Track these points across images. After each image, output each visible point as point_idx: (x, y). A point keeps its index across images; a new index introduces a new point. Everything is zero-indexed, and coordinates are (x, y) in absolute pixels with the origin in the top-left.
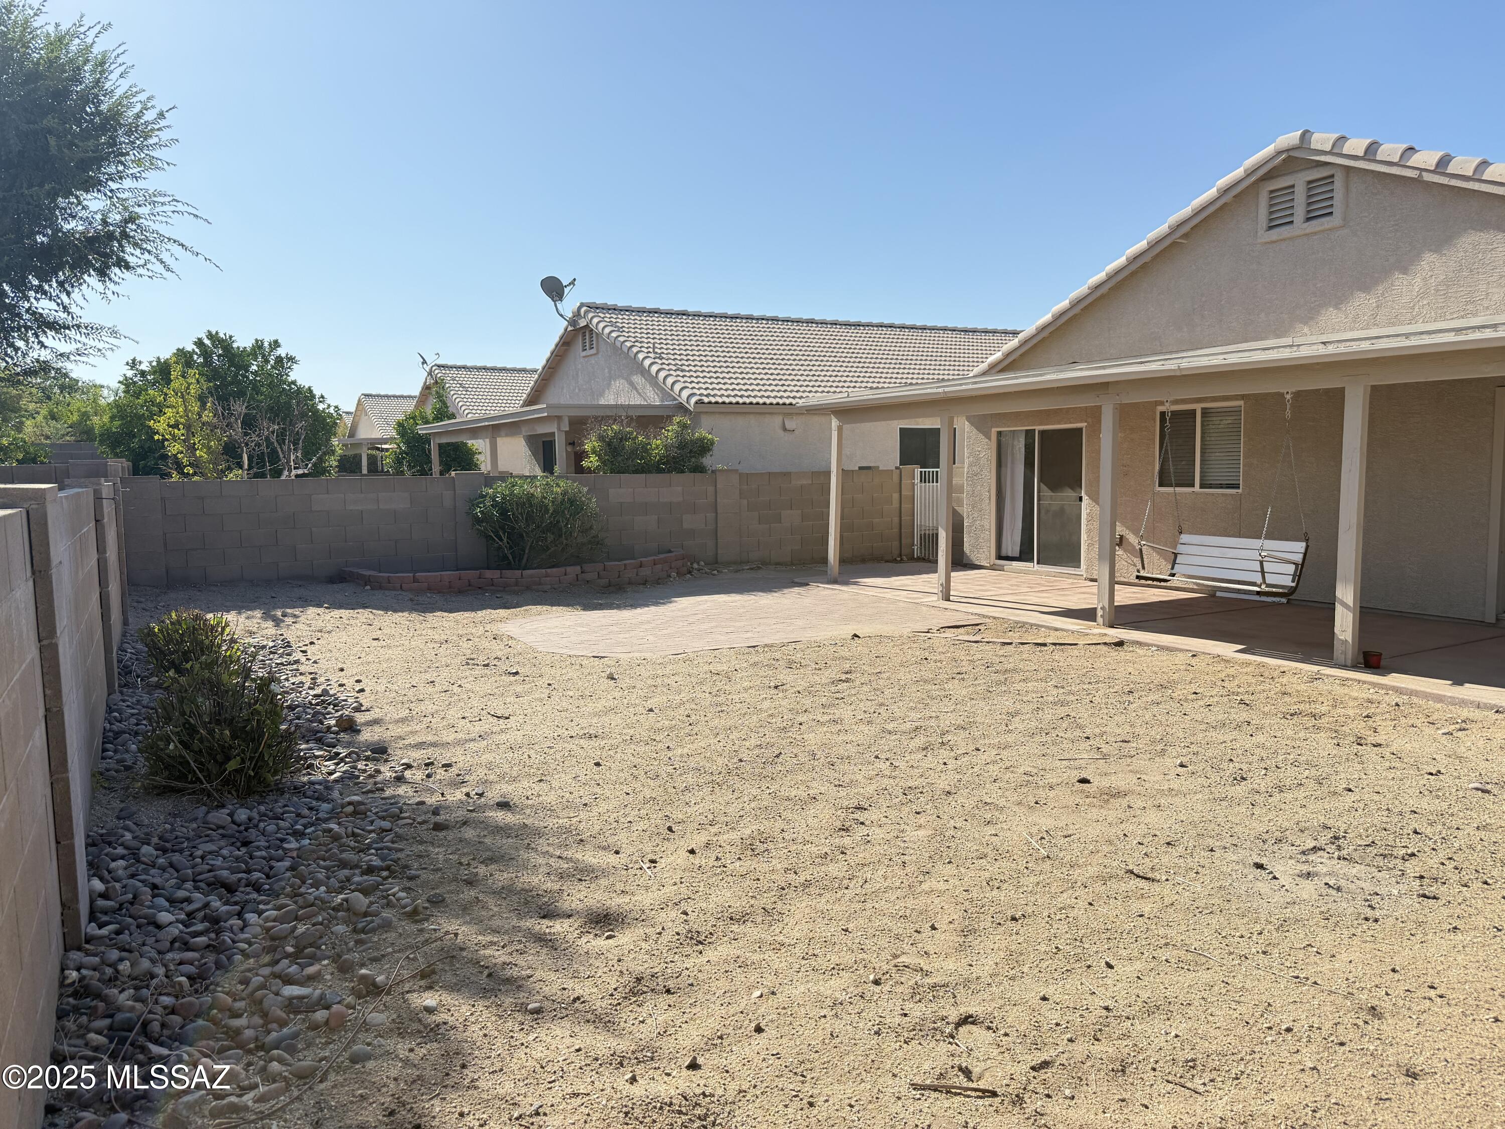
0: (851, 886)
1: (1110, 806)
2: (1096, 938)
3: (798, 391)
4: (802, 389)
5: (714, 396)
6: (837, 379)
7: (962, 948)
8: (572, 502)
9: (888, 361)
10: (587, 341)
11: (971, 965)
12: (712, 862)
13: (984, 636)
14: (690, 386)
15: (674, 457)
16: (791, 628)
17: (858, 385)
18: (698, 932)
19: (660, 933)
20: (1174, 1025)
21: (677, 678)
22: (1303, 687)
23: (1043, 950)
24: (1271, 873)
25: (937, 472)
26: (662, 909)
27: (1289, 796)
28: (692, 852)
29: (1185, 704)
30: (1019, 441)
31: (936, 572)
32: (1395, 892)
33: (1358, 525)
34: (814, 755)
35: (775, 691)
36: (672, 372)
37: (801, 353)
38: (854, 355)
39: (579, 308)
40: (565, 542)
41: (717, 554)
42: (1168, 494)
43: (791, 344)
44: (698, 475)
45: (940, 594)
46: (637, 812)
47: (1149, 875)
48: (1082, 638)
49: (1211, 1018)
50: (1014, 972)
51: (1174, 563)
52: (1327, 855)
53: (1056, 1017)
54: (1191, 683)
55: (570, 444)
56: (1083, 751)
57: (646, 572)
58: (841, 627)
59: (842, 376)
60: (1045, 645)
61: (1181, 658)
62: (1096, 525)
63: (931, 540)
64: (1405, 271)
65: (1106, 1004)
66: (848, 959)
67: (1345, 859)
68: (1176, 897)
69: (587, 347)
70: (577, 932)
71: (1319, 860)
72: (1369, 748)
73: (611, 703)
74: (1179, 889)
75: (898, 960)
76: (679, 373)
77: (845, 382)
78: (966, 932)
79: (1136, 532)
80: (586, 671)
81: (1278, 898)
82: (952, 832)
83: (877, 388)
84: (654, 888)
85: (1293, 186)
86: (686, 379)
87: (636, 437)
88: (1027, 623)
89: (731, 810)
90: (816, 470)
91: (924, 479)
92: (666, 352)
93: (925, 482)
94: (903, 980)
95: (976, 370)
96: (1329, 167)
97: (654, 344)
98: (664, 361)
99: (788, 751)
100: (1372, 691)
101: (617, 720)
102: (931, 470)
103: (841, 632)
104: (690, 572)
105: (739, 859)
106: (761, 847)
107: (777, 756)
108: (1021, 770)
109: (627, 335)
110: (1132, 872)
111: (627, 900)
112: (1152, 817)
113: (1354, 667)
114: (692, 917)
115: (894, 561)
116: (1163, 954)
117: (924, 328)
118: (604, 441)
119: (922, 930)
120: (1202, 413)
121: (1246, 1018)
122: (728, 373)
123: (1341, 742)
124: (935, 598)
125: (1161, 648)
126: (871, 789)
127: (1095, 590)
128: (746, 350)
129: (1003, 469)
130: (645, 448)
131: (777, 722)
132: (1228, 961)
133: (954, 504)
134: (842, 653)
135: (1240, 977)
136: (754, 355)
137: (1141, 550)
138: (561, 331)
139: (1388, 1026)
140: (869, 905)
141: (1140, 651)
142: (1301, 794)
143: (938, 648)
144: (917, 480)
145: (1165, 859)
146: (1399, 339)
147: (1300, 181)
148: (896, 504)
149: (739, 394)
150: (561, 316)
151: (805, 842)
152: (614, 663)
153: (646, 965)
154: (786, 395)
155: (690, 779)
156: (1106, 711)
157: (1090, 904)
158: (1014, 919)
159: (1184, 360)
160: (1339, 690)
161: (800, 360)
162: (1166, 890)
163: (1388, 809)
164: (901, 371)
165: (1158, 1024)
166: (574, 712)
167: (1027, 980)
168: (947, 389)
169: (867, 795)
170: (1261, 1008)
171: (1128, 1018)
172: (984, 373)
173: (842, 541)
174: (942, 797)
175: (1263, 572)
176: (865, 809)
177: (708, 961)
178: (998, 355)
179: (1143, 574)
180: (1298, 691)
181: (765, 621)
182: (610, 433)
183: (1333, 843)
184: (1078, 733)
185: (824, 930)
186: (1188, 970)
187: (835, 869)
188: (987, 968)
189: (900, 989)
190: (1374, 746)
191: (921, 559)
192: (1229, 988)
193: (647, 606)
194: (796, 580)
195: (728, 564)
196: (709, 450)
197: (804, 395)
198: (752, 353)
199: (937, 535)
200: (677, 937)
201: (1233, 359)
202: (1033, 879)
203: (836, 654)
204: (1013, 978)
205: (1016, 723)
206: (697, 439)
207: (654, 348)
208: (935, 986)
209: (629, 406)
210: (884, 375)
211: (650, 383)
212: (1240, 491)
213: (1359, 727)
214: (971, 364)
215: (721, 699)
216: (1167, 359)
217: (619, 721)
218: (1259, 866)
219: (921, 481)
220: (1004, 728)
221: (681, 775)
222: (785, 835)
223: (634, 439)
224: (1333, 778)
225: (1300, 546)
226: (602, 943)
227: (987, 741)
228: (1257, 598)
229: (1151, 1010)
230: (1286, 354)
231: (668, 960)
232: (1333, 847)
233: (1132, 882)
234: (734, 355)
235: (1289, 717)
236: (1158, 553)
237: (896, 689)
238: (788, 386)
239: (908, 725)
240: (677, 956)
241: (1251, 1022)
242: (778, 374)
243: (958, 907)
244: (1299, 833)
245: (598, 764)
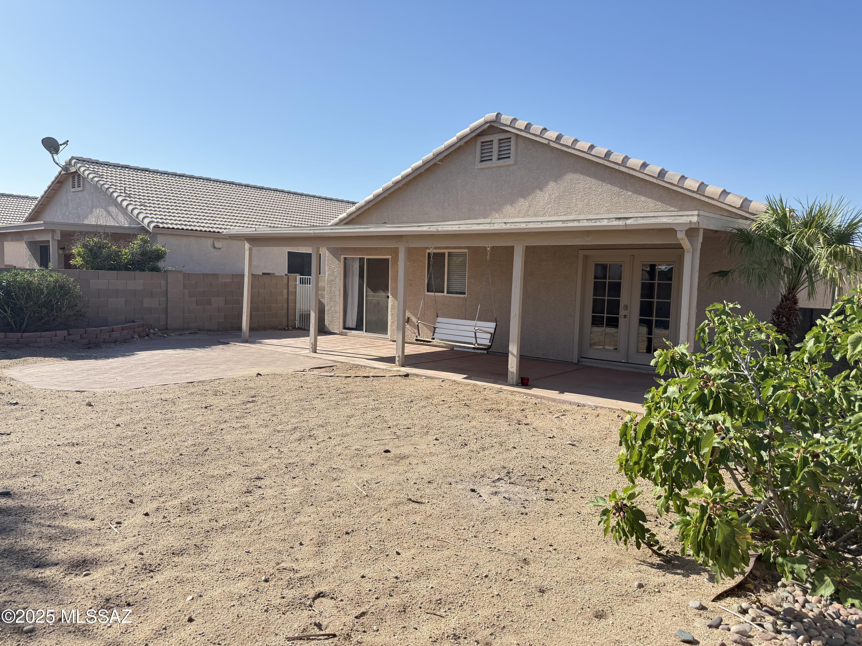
0: (252, 525)
1: (400, 464)
2: (391, 538)
3: (223, 225)
4: (226, 224)
5: (167, 223)
6: (249, 219)
7: (317, 554)
8: (62, 287)
9: (281, 212)
10: (76, 181)
11: (322, 563)
12: (160, 520)
13: (335, 372)
14: (150, 216)
15: (138, 261)
16: (217, 370)
17: (262, 224)
18: (150, 565)
19: (123, 568)
20: (431, 582)
21: (137, 404)
22: (494, 396)
23: (363, 549)
24: (479, 493)
25: (310, 278)
26: (125, 552)
27: (487, 452)
28: (147, 514)
29: (438, 407)
30: (356, 263)
31: (308, 336)
32: (535, 498)
33: (519, 314)
34: (230, 448)
35: (205, 410)
36: (137, 207)
37: (225, 202)
38: (260, 206)
39: (70, 160)
40: (56, 314)
41: (167, 324)
42: (432, 296)
43: (219, 195)
44: (155, 273)
45: (311, 349)
46: (107, 492)
47: (419, 501)
48: (388, 373)
49: (449, 575)
50: (347, 564)
51: (434, 333)
52: (504, 482)
53: (369, 586)
54: (441, 395)
55: (61, 249)
56: (387, 435)
57: (115, 335)
58: (249, 369)
59: (252, 218)
60: (368, 377)
61: (437, 382)
62: (396, 311)
63: (306, 317)
64: (541, 190)
65: (396, 575)
66: (249, 569)
67: (512, 483)
68: (433, 511)
69: (76, 186)
70: (62, 574)
71: (501, 485)
72: (523, 426)
73: (89, 422)
74: (434, 506)
75: (280, 566)
76: (142, 207)
77: (254, 221)
78: (319, 545)
79: (416, 316)
80: (70, 401)
81: (482, 507)
82: (314, 487)
83: (274, 227)
84: (120, 540)
85: (492, 141)
86: (147, 211)
87: (111, 247)
88: (359, 365)
89: (173, 486)
90: (235, 273)
91: (302, 282)
92: (133, 193)
93: (303, 284)
94: (282, 577)
95: (332, 222)
96: (509, 133)
97: (125, 187)
98: (132, 199)
99: (213, 447)
100: (525, 397)
101: (94, 432)
102: (306, 277)
103: (250, 372)
104: (148, 335)
105: (179, 516)
106: (194, 508)
107: (206, 451)
108: (354, 448)
109: (105, 180)
110: (410, 500)
111: (100, 550)
112: (421, 468)
113: (517, 385)
114: (146, 555)
115: (284, 329)
116: (426, 544)
117: (302, 195)
118: (87, 248)
119: (294, 546)
120: (448, 255)
121: (466, 573)
122: (176, 210)
123: (511, 423)
124: (308, 351)
125: (427, 377)
126: (265, 466)
127: (395, 347)
128: (189, 197)
129: (347, 278)
130: (117, 254)
131: (206, 429)
132: (459, 543)
133: (320, 297)
134: (250, 385)
135: (463, 551)
136: (194, 200)
137: (418, 325)
138: (56, 173)
139: (532, 568)
140: (262, 536)
141: (417, 379)
142: (492, 451)
143: (309, 380)
144: (298, 282)
145: (427, 491)
146: (538, 223)
147: (495, 138)
148: (285, 296)
149: (184, 223)
150: (57, 164)
151: (223, 502)
152: (91, 395)
153: (113, 590)
154: (215, 226)
155: (146, 469)
156: (399, 412)
157: (389, 520)
158: (347, 533)
159: (440, 226)
160: (510, 397)
161: (225, 206)
162: (428, 508)
163: (532, 457)
164: (288, 218)
165: (423, 582)
166: (61, 429)
167: (354, 568)
168: (315, 231)
169: (263, 470)
170: (473, 567)
171: (407, 581)
172: (336, 224)
173: (251, 316)
174: (309, 467)
175: (476, 338)
176: (262, 479)
177: (157, 582)
178: (344, 215)
179: (419, 338)
180: (492, 398)
181: (200, 366)
182: (91, 243)
183: (507, 476)
184: (385, 425)
185: (234, 554)
186: (438, 550)
187: (241, 517)
188: (332, 563)
189: (280, 583)
190: (526, 425)
191: (299, 329)
192: (458, 558)
193: (117, 357)
194: (221, 341)
195: (174, 330)
196: (163, 257)
197: (228, 227)
198: (193, 199)
199: (310, 314)
200: (135, 569)
201: (463, 228)
202: (358, 509)
203: (246, 386)
204: (346, 568)
205: (352, 421)
206: (154, 250)
207: (125, 190)
208: (301, 578)
209: (106, 226)
210: (278, 220)
211: (121, 212)
212: (466, 296)
213: (519, 415)
214: (329, 218)
215: (169, 416)
216: (431, 225)
217: (95, 433)
218: (473, 490)
219: (300, 283)
220: (345, 424)
221: (139, 466)
222: (210, 499)
223: (109, 248)
224: (507, 442)
225: (493, 325)
226: (81, 579)
227: (335, 433)
228: (473, 351)
229: (419, 574)
230: (487, 227)
231: (129, 584)
232: (507, 478)
233: (410, 505)
234: (181, 199)
235: (487, 411)
236: (426, 327)
237: (283, 405)
238: (217, 221)
239: (290, 427)
240: (135, 582)
241: (469, 575)
242: (210, 213)
243: (316, 530)
244: (492, 472)
245: (79, 463)
